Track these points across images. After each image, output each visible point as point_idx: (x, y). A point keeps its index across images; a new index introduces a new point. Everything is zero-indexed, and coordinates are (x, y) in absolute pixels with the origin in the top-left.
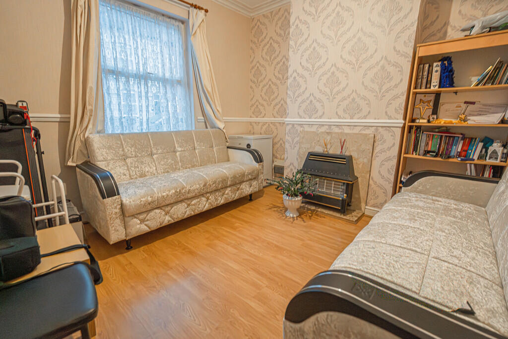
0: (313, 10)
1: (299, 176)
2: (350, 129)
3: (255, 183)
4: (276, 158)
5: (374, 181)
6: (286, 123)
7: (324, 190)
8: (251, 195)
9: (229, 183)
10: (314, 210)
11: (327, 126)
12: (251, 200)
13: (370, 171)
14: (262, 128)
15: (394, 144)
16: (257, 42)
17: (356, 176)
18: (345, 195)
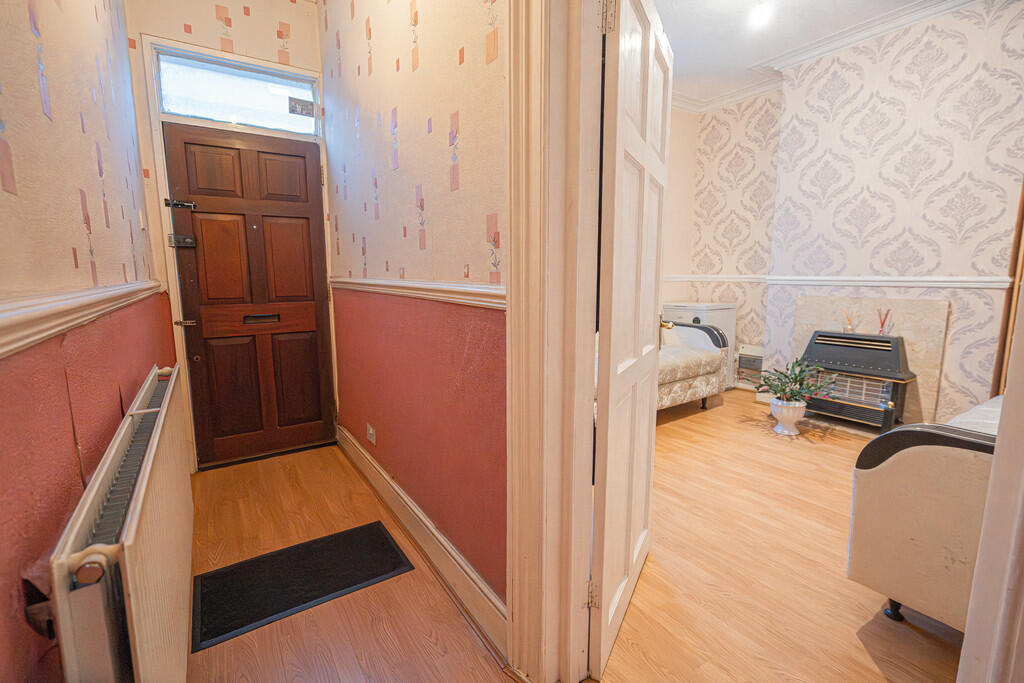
0: (825, 105)
1: (797, 370)
2: (899, 293)
3: (714, 380)
4: (742, 342)
5: (949, 381)
6: (769, 282)
7: (847, 395)
8: (704, 400)
9: (679, 375)
10: (828, 429)
11: (851, 288)
12: (704, 408)
13: (942, 364)
14: (714, 291)
15: (991, 318)
16: (709, 151)
17: (912, 374)
18: (890, 403)
